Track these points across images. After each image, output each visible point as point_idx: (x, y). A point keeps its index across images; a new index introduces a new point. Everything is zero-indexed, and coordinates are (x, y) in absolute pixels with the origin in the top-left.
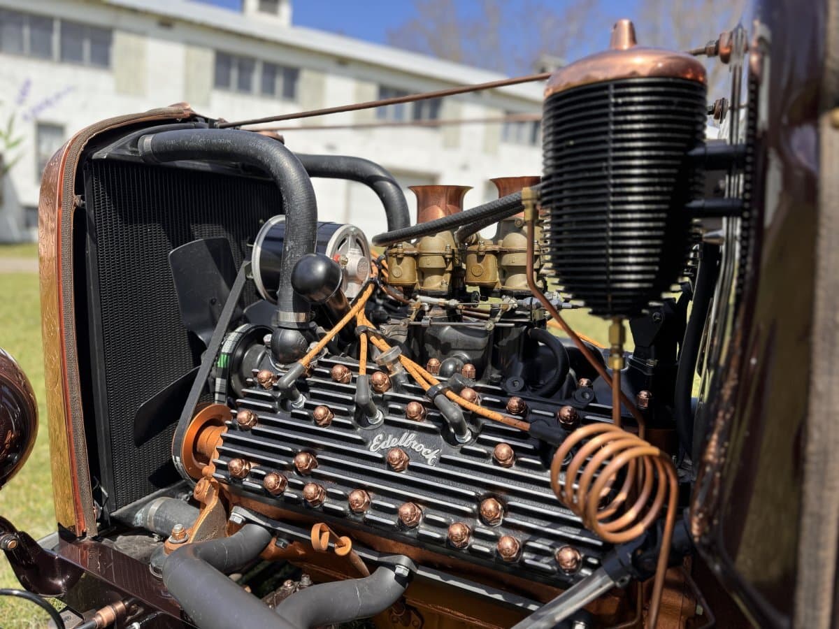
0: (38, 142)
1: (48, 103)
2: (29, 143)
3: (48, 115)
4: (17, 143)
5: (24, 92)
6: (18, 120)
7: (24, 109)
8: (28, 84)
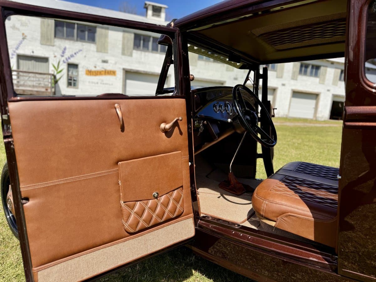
0: (68, 71)
1: (72, 56)
2: (65, 71)
3: (72, 61)
4: (61, 71)
5: (63, 52)
6: (61, 63)
7: (63, 59)
8: (65, 49)
